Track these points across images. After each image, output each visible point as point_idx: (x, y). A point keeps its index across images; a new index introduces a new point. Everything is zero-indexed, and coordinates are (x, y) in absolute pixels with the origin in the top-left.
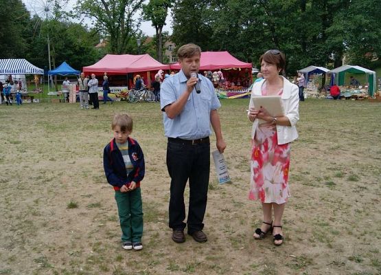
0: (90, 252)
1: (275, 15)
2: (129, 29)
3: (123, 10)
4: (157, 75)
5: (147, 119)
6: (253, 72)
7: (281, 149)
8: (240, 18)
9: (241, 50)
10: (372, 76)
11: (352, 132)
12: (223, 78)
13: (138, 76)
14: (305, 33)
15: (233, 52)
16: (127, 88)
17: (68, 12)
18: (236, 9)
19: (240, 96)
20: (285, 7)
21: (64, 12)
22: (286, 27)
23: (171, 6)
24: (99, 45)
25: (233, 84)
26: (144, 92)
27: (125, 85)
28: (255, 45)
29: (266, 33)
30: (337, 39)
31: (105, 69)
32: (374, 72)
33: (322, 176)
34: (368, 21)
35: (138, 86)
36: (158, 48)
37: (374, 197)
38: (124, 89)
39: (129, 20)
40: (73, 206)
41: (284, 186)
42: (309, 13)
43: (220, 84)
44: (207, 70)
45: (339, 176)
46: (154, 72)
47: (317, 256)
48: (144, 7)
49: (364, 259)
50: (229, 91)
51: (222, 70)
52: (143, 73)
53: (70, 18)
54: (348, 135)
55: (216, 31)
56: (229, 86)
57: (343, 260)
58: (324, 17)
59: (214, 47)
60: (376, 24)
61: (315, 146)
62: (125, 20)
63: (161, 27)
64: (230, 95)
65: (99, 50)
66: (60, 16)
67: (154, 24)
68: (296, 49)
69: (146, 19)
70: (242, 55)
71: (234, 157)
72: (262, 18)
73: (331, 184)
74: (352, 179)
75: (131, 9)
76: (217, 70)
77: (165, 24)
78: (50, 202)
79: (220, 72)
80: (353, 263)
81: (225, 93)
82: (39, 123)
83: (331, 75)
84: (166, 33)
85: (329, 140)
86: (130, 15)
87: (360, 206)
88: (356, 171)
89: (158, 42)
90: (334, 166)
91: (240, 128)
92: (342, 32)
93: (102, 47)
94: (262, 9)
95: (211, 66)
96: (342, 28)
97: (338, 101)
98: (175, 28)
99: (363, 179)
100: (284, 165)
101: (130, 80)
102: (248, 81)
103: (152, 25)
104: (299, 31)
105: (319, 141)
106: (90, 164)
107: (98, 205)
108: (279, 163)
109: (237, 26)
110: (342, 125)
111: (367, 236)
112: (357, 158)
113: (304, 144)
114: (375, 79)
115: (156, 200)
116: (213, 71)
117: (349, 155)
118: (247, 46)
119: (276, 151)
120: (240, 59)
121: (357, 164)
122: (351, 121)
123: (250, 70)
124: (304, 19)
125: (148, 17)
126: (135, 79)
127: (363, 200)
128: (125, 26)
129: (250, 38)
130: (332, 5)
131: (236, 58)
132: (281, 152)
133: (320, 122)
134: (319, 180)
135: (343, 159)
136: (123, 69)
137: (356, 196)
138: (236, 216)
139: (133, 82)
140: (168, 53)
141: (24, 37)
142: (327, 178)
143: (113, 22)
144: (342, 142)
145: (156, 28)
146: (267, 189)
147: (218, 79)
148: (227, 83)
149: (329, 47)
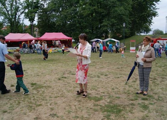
1: (81, 18)
2: (18, 22)
3: (16, 14)
4: (32, 42)
5: (30, 60)
6: (72, 41)
7: (84, 66)
8: (67, 19)
9: (67, 32)
10: (118, 42)
11: (109, 63)
13: (24, 42)
14: (93, 26)
15: (64, 33)
16: (19, 47)
18: (65, 15)
20: (84, 15)
22: (85, 23)
23: (37, 13)
24: (3, 29)
26: (27, 49)
27: (18, 46)
28: (73, 30)
29: (77, 25)
30: (105, 28)
31: (9, 40)
32: (119, 41)
33: (96, 75)
34: (116, 21)
35: (24, 47)
36: (31, 30)
37: (112, 79)
38: (18, 48)
39: (19, 19)
41: (85, 78)
42: (94, 18)
43: (59, 46)
44: (54, 40)
45: (102, 75)
46: (31, 41)
47: (92, 93)
48: (25, 13)
49: (105, 93)
51: (60, 40)
52: (26, 41)
54: (107, 63)
55: (57, 24)
57: (99, 93)
58: (100, 20)
59: (56, 30)
60: (119, 23)
61: (95, 67)
62: (17, 18)
63: (33, 22)
65: (3, 31)
67: (30, 20)
68: (90, 32)
69: (26, 18)
70: (68, 34)
71: (66, 71)
72: (76, 19)
73: (99, 77)
74: (106, 76)
75: (20, 14)
76: (58, 40)
77: (35, 20)
79: (59, 41)
80: (102, 94)
81: (61, 50)
83: (103, 42)
84: (35, 24)
85: (101, 65)
86: (19, 16)
87: (107, 82)
88: (107, 73)
89: (32, 28)
90: (100, 72)
91: (68, 62)
92: (107, 26)
93: (5, 30)
94: (76, 16)
95: (55, 38)
96: (107, 24)
97: (106, 52)
98: (38, 22)
99: (109, 75)
100: (85, 71)
101: (20, 44)
102: (71, 45)
103: (29, 21)
104: (90, 25)
105: (97, 66)
108: (83, 71)
109: (65, 22)
110: (106, 60)
111: (107, 88)
112: (109, 70)
113: (91, 66)
114: (119, 44)
115: (41, 83)
116: (56, 41)
117: (106, 69)
118: (70, 31)
119: (83, 67)
120: (67, 36)
121: (108, 72)
122: (109, 59)
123: (71, 40)
124: (92, 20)
126: (22, 44)
127: (108, 80)
128: (17, 21)
129: (71, 27)
130: (103, 15)
131: (66, 35)
132: (84, 67)
133: (98, 60)
134: (95, 76)
135: (104, 71)
136: (17, 39)
137: (106, 79)
138: (68, 86)
139: (21, 45)
140: (36, 33)
142: (98, 76)
143: (12, 19)
144: (105, 66)
145: (31, 22)
146: (79, 78)
147: (58, 44)
149: (102, 31)
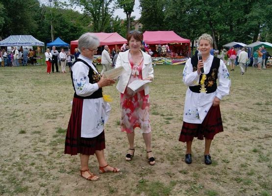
0: (18, 159)
2: (106, 14)
4: (122, 47)
12: (169, 50)
14: (231, 18)
15: (178, 31)
17: (63, 2)
19: (182, 63)
21: (60, 3)
25: (177, 54)
28: (195, 26)
30: (255, 23)
38: (99, 57)
39: (107, 8)
40: (23, 132)
43: (167, 54)
44: (158, 44)
47: (160, 169)
49: (190, 172)
50: (174, 60)
53: (65, 7)
55: (167, 16)
56: (174, 56)
58: (246, 6)
63: (130, 13)
64: (174, 62)
66: (58, 5)
67: (126, 11)
68: (225, 29)
69: (119, 7)
70: (185, 34)
76: (165, 44)
77: (133, 11)
78: (11, 129)
79: (167, 46)
80: (181, 174)
81: (170, 61)
82: (32, 79)
84: (134, 17)
86: (107, 5)
89: (128, 23)
92: (257, 18)
95: (161, 41)
96: (257, 14)
102: (187, 53)
103: (124, 12)
106: (49, 107)
107: (39, 132)
118: (189, 28)
123: (189, 44)
124: (232, 8)
125: (121, 6)
129: (191, 22)
141: (36, 20)
145: (127, 13)
147: (166, 51)
148: (172, 54)
149: (248, 28)
